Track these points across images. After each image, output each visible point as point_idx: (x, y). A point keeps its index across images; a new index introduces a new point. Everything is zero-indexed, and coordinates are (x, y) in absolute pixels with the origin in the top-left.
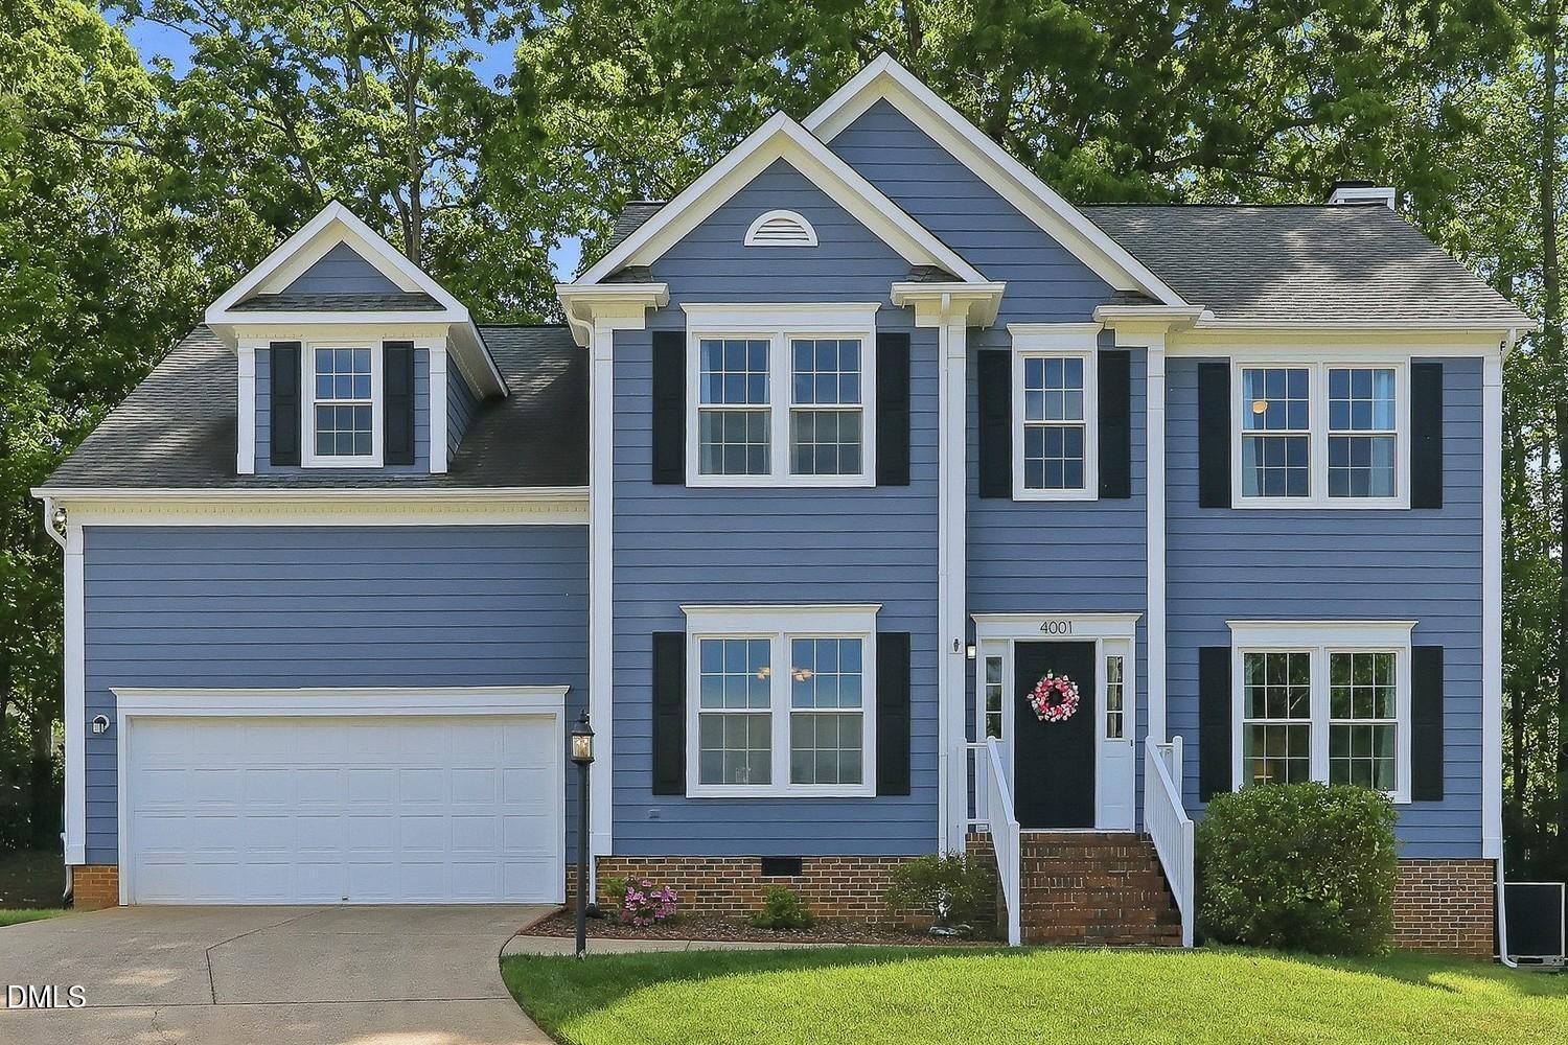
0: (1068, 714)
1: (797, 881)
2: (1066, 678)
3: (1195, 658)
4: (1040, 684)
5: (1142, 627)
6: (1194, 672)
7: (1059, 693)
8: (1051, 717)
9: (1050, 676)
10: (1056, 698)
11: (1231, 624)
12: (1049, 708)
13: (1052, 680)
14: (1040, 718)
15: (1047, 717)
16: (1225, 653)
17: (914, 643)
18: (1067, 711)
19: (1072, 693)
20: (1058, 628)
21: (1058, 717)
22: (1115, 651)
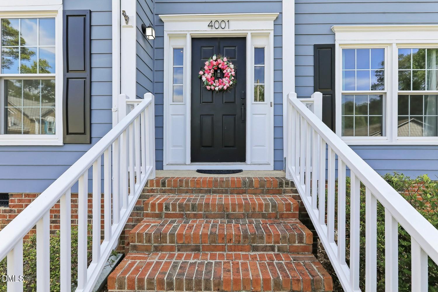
0: (228, 85)
1: (5, 211)
2: (225, 59)
3: (311, 51)
4: (207, 63)
5: (278, 23)
6: (311, 61)
7: (222, 70)
8: (215, 87)
9: (214, 57)
10: (219, 74)
11: (336, 28)
12: (214, 81)
13: (215, 61)
14: (208, 87)
15: (212, 87)
16: (332, 48)
17: (96, 19)
18: (227, 83)
19: (230, 70)
20: (220, 25)
21: (221, 87)
22: (260, 43)
